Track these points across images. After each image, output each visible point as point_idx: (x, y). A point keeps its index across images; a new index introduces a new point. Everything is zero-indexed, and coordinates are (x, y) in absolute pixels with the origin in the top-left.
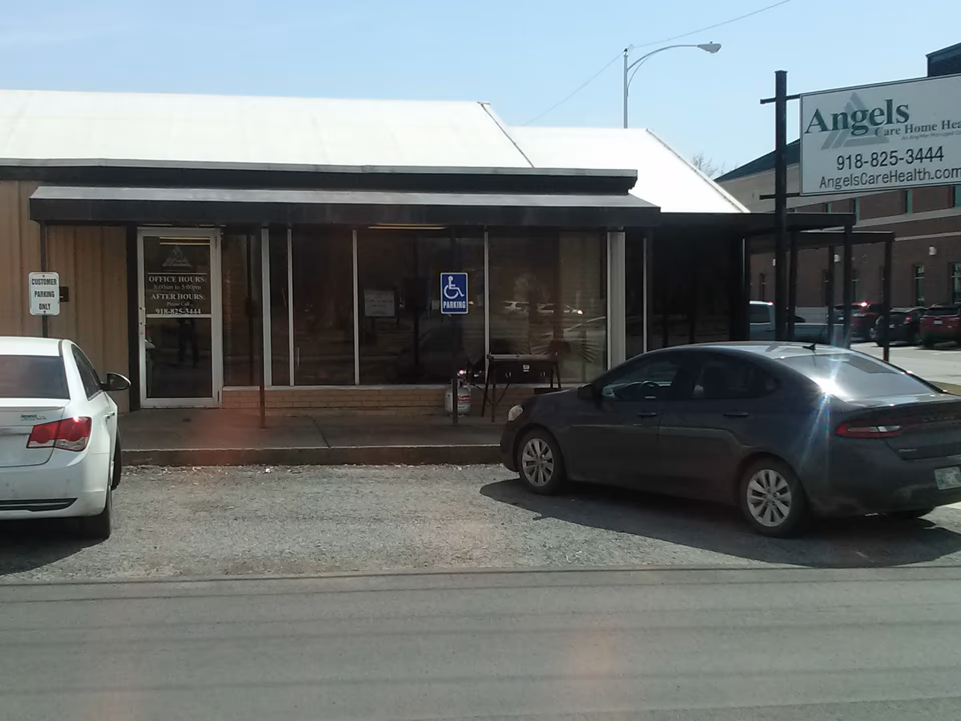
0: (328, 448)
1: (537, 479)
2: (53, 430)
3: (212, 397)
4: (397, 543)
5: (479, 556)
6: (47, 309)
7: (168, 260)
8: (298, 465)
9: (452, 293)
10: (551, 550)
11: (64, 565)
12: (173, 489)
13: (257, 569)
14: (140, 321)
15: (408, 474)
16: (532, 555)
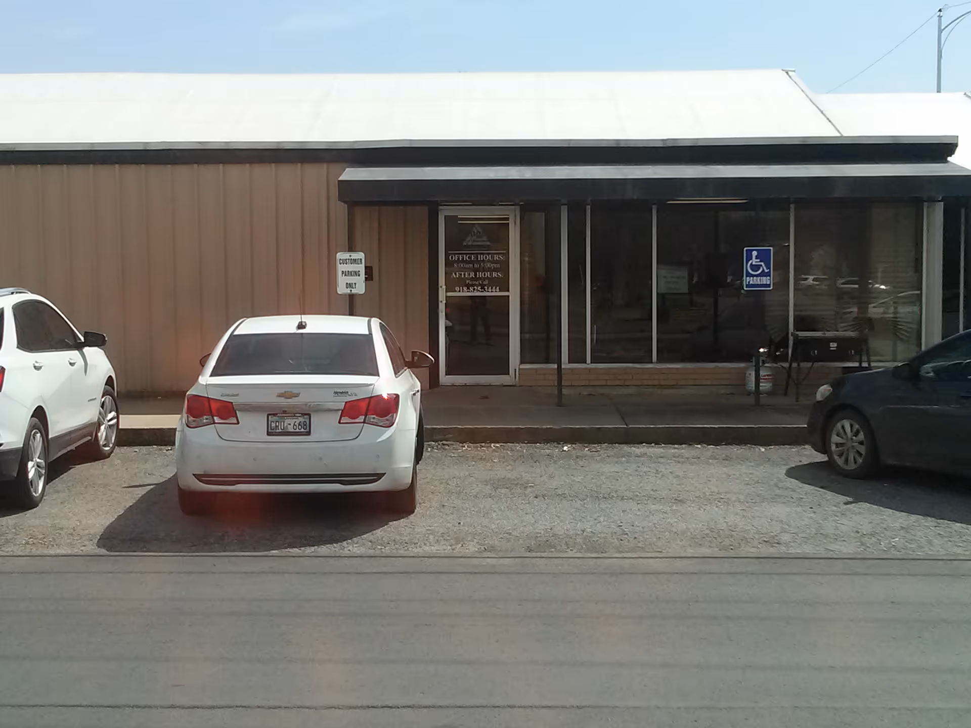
0: (626, 426)
1: (847, 460)
2: (364, 405)
3: (509, 374)
4: (701, 525)
5: (788, 541)
6: (353, 288)
7: (469, 238)
8: (595, 444)
9: (755, 268)
10: (865, 536)
11: (374, 538)
12: (473, 465)
13: (559, 548)
14: (440, 299)
15: (709, 453)
16: (844, 541)
